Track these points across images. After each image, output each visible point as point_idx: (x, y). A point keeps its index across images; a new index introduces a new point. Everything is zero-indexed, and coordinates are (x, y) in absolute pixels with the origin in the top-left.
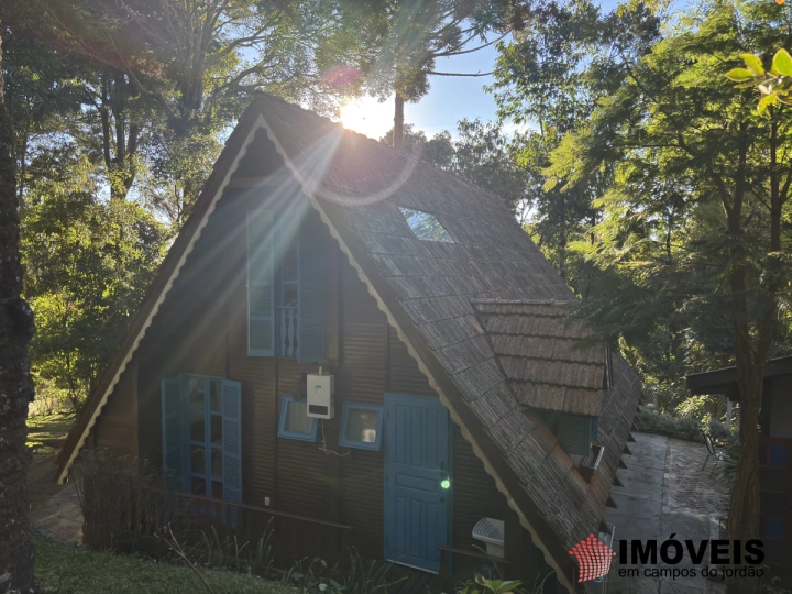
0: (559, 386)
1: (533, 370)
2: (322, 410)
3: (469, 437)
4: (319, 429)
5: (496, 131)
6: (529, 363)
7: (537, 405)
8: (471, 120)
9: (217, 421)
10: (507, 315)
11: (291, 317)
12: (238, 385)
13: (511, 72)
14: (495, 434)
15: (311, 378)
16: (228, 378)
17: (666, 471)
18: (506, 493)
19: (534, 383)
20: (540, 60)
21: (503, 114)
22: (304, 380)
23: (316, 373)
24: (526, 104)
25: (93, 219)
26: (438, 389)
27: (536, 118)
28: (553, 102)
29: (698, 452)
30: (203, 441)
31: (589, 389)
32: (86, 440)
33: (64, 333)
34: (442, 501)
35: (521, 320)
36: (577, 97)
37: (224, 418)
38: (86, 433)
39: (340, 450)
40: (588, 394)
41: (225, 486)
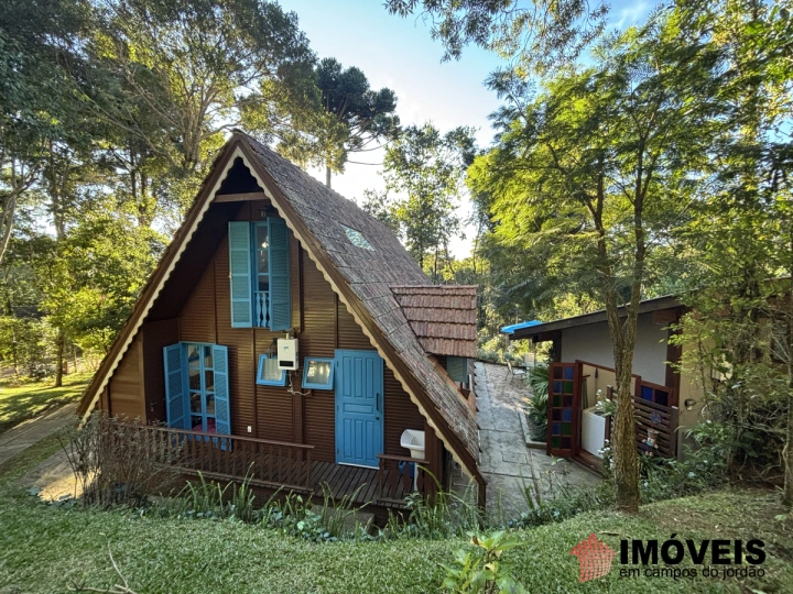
0: (450, 339)
1: (432, 330)
2: (290, 364)
3: (398, 377)
4: (287, 377)
5: (385, 196)
6: (430, 325)
7: (436, 352)
8: (370, 190)
9: (209, 375)
10: (413, 295)
11: (264, 299)
12: (225, 349)
13: (392, 163)
14: (417, 374)
15: (280, 342)
16: (217, 343)
17: (487, 382)
18: (426, 415)
19: (434, 338)
20: (408, 157)
21: (388, 188)
22: (275, 343)
23: (285, 337)
24: (401, 181)
25: (113, 234)
26: (377, 346)
27: (407, 190)
28: (416, 181)
30: (199, 389)
31: (469, 340)
32: (101, 395)
33: (98, 316)
34: (378, 419)
35: (422, 298)
36: (429, 179)
37: (215, 373)
38: (101, 390)
39: (303, 390)
40: (468, 343)
41: (217, 421)
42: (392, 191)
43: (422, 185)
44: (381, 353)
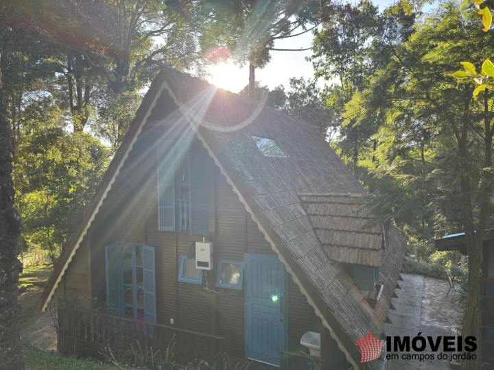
0: (354, 248)
1: (337, 237)
2: (205, 264)
3: (297, 281)
4: (204, 277)
5: (313, 85)
6: (335, 234)
7: (340, 260)
9: (140, 271)
10: (321, 203)
11: (185, 206)
12: (153, 249)
13: (323, 47)
14: (314, 279)
15: (198, 244)
16: (147, 245)
17: (423, 298)
18: (321, 316)
19: (338, 246)
20: (340, 40)
21: (317, 75)
22: (194, 246)
23: (201, 241)
24: (332, 67)
25: (63, 145)
26: (277, 251)
27: (338, 76)
28: (349, 66)
29: (443, 286)
30: (132, 284)
31: (373, 250)
32: (59, 284)
33: (45, 215)
34: (282, 320)
35: (330, 206)
36: (364, 63)
37: (144, 269)
38: (59, 279)
39: (218, 289)
40: (372, 253)
41: (145, 312)
42: (321, 79)
43: (356, 70)
44: (281, 258)
